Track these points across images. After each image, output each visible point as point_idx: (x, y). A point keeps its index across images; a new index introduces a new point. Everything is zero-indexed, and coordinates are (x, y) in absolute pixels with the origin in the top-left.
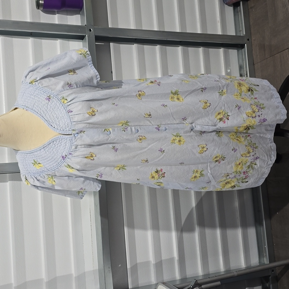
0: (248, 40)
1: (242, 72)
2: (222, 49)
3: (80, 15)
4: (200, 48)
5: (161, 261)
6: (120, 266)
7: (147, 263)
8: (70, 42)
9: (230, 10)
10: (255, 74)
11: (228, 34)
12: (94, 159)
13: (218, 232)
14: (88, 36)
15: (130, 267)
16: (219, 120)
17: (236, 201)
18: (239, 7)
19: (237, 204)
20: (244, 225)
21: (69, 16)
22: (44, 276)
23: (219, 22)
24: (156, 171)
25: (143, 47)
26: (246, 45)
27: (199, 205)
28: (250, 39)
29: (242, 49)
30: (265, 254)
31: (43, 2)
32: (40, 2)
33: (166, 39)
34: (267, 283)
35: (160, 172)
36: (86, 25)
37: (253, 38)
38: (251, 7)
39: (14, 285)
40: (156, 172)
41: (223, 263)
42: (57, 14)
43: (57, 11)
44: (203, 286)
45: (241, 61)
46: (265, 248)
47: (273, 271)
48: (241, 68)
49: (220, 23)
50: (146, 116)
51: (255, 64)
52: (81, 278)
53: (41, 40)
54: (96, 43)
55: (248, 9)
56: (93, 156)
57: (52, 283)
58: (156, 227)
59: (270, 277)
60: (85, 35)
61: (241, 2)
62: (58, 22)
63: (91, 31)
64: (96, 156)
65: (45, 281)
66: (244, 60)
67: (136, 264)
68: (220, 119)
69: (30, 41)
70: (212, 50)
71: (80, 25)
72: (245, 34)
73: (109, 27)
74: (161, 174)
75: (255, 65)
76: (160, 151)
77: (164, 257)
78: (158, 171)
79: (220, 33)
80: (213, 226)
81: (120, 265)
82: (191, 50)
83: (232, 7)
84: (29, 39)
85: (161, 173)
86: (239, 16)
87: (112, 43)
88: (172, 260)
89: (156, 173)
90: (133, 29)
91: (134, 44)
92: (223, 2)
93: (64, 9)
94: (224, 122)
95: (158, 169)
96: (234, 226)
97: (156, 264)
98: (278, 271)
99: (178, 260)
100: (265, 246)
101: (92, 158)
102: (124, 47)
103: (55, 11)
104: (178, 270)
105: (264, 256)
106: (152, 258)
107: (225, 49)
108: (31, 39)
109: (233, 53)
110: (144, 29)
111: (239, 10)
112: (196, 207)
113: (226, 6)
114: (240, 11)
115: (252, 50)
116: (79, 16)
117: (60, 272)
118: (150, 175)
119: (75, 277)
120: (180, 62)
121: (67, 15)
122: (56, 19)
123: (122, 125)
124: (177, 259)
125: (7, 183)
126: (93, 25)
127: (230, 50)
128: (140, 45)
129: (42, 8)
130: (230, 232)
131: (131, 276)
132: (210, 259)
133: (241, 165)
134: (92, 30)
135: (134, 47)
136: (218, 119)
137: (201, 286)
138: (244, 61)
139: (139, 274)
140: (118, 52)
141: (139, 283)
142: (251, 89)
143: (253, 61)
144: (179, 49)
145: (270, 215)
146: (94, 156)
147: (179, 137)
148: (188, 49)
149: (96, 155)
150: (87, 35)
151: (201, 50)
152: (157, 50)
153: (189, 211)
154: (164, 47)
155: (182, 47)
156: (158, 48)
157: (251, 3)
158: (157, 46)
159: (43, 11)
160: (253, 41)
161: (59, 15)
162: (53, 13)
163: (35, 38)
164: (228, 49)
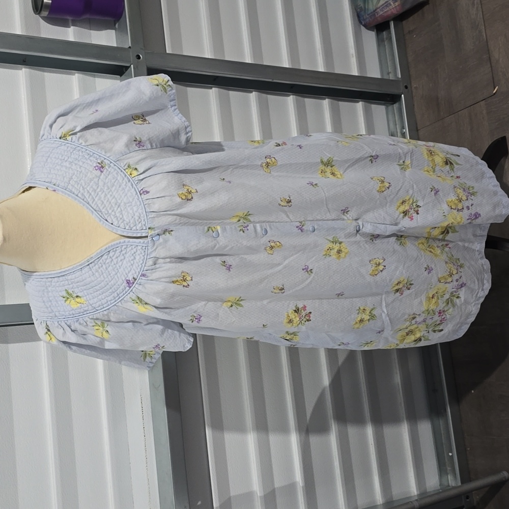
0: (406, 87)
2: (361, 102)
3: (114, 31)
4: (324, 101)
5: (274, 491)
6: (200, 505)
7: (249, 496)
8: (96, 79)
9: (370, 37)
12: (189, 285)
13: (370, 431)
14: (134, 68)
15: (218, 505)
16: (402, 214)
17: (397, 373)
19: (398, 379)
20: (413, 418)
21: (94, 31)
23: (353, 57)
24: (294, 309)
25: (228, 95)
26: (403, 95)
27: (336, 382)
28: (409, 86)
29: (393, 104)
30: (449, 468)
31: (50, 2)
32: (45, 0)
33: (270, 80)
35: (303, 311)
36: (130, 47)
37: (414, 85)
38: (409, 32)
40: (295, 311)
41: (381, 488)
42: (73, 26)
43: (73, 21)
45: (392, 125)
47: (467, 497)
49: (356, 57)
50: (282, 204)
51: (419, 128)
53: (42, 73)
55: (404, 35)
56: (186, 279)
58: (262, 426)
60: (128, 65)
61: (392, 22)
62: (75, 38)
63: (139, 57)
64: (192, 280)
66: (397, 123)
67: (230, 498)
68: (404, 213)
69: (22, 74)
70: (344, 105)
71: (116, 46)
72: (400, 77)
73: (167, 52)
74: (304, 316)
75: (419, 131)
76: (305, 270)
77: (279, 482)
78: (298, 310)
79: (355, 73)
80: (359, 421)
81: (199, 503)
82: (309, 102)
83: (373, 31)
84: (21, 71)
85: (303, 313)
86: (386, 47)
88: (292, 487)
89: (296, 314)
90: (210, 57)
91: (211, 88)
92: (358, 22)
93: (87, 16)
94: (410, 218)
95: (298, 306)
96: (395, 420)
97: (265, 496)
98: (476, 498)
99: (303, 487)
100: (450, 454)
101: (185, 284)
102: (193, 92)
103: (68, 20)
105: (448, 472)
106: (257, 487)
107: (366, 103)
108: (23, 69)
109: (379, 110)
110: (227, 59)
112: (330, 385)
113: (363, 28)
114: (390, 39)
115: (414, 105)
116: (112, 33)
118: (286, 316)
121: (90, 30)
122: (70, 34)
123: (237, 219)
124: (301, 485)
126: (143, 47)
127: (373, 106)
128: (222, 90)
129: (47, 13)
130: (388, 431)
132: (358, 483)
133: (435, 298)
134: (141, 56)
135: (213, 93)
136: (400, 213)
138: (397, 126)
142: (449, 161)
143: (417, 124)
144: (290, 101)
145: (457, 396)
146: (189, 278)
147: (339, 245)
148: (304, 101)
149: (192, 278)
150: (132, 65)
151: (326, 103)
152: (252, 101)
153: (318, 394)
154: (264, 95)
155: (294, 96)
156: (253, 96)
157: (409, 24)
158: (251, 92)
159: (47, 19)
160: (414, 91)
161: (77, 28)
162: (65, 24)
163: (31, 68)
164: (369, 105)
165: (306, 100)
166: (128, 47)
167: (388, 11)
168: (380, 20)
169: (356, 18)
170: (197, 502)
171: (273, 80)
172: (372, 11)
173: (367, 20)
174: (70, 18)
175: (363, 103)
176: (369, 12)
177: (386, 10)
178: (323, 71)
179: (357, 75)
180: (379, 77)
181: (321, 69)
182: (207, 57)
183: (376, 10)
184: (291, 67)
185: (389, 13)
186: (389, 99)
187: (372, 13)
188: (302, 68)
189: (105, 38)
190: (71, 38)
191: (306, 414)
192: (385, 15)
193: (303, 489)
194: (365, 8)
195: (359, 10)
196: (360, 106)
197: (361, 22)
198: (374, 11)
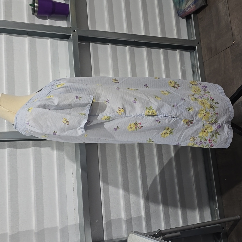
0: (198, 43)
1: (194, 69)
2: (178, 51)
3: (66, 21)
4: (161, 50)
5: (131, 218)
7: (120, 220)
8: (58, 41)
9: (183, 22)
10: (204, 70)
11: (182, 39)
13: (178, 196)
14: (72, 36)
15: (105, 222)
17: (192, 171)
18: (190, 20)
19: (192, 174)
21: (58, 21)
22: (34, 227)
23: (175, 30)
25: (116, 47)
26: (196, 47)
27: (162, 173)
28: (200, 43)
29: (194, 51)
30: (216, 215)
31: (38, 9)
32: (36, 9)
33: (134, 41)
34: (219, 240)
36: (71, 27)
37: (202, 42)
38: (200, 19)
39: (9, 234)
42: (48, 19)
43: (48, 17)
44: (166, 236)
45: (193, 60)
46: (217, 210)
47: (223, 228)
48: (193, 66)
52: (64, 231)
53: (35, 38)
54: (79, 43)
55: (198, 20)
57: (41, 234)
58: (126, 189)
59: (221, 233)
60: (70, 34)
61: (192, 15)
62: (49, 24)
65: (35, 232)
66: (195, 59)
67: (111, 220)
69: (27, 39)
70: (170, 52)
71: (66, 27)
72: (195, 39)
73: (89, 29)
75: (204, 63)
77: (134, 215)
79: (176, 37)
81: (97, 221)
82: (153, 50)
83: (185, 19)
84: (26, 38)
86: (191, 26)
87: (92, 43)
88: (140, 218)
90: (108, 31)
91: (108, 44)
93: (54, 15)
97: (126, 220)
98: (227, 228)
99: (145, 218)
100: (217, 209)
102: (100, 47)
103: (47, 17)
104: (145, 226)
105: (216, 217)
106: (123, 216)
107: (180, 51)
108: (27, 37)
109: (187, 54)
110: (116, 32)
111: (190, 21)
112: (159, 174)
113: (180, 18)
114: (192, 22)
115: (202, 51)
116: (65, 22)
117: (47, 225)
119: (60, 229)
120: (145, 59)
121: (56, 21)
122: (48, 22)
125: (5, 150)
126: (77, 27)
127: (184, 52)
128: (113, 45)
129: (37, 14)
131: (106, 230)
132: (171, 218)
134: (76, 31)
135: (109, 47)
137: (164, 235)
138: (195, 61)
139: (113, 229)
140: (96, 50)
141: (113, 236)
143: (203, 60)
144: (144, 50)
151: (161, 51)
152: (127, 50)
153: (154, 178)
154: (132, 48)
155: (146, 48)
156: (127, 48)
157: (200, 15)
158: (127, 46)
159: (37, 16)
160: (202, 45)
161: (50, 20)
162: (45, 18)
163: (31, 37)
164: (182, 51)
165: (152, 50)
166: (70, 27)
167: (190, 10)
168: (187, 14)
169: (177, 13)
170: (96, 221)
171: (135, 40)
172: (183, 10)
173: (181, 14)
174: (47, 16)
175: (179, 50)
176: (182, 11)
177: (189, 10)
178: (160, 36)
179: (176, 38)
180: (188, 39)
181: (159, 36)
182: (107, 31)
183: (185, 9)
184: (145, 35)
185: (190, 11)
186: (192, 49)
187: (183, 11)
188: (151, 35)
189: (63, 24)
190: (48, 24)
191: (147, 186)
192: (189, 11)
193: (145, 219)
194: (180, 8)
195: (178, 10)
196: (177, 52)
197: (179, 15)
198: (184, 10)
